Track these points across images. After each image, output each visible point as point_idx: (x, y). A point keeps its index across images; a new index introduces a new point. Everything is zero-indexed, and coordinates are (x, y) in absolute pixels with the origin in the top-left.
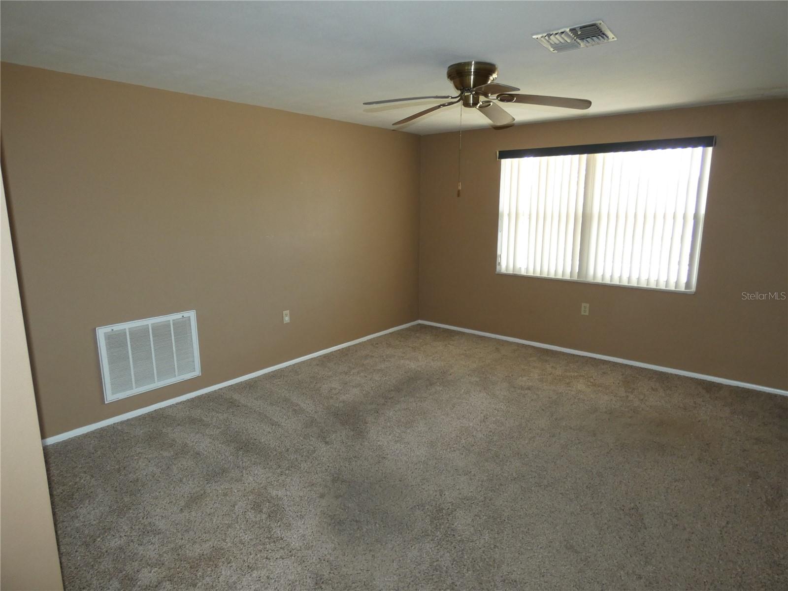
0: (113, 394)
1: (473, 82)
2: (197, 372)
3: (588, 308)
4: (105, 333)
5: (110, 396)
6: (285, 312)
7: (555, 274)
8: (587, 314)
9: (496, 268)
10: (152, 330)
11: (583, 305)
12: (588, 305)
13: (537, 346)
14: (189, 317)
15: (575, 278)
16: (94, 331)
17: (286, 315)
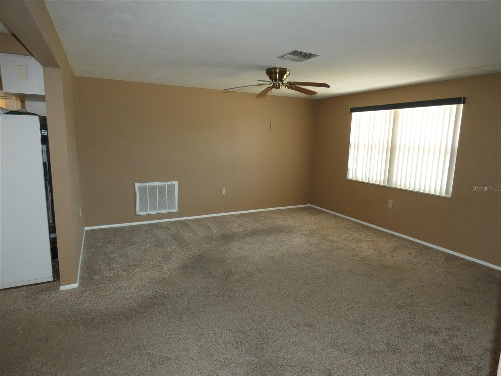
0: (140, 212)
2: (176, 210)
3: (392, 203)
4: (138, 186)
5: (139, 213)
6: (223, 189)
7: (376, 182)
8: (391, 207)
9: (347, 176)
10: (158, 187)
11: (390, 201)
13: (365, 224)
14: (175, 184)
15: (386, 185)
16: (135, 185)
17: (224, 190)
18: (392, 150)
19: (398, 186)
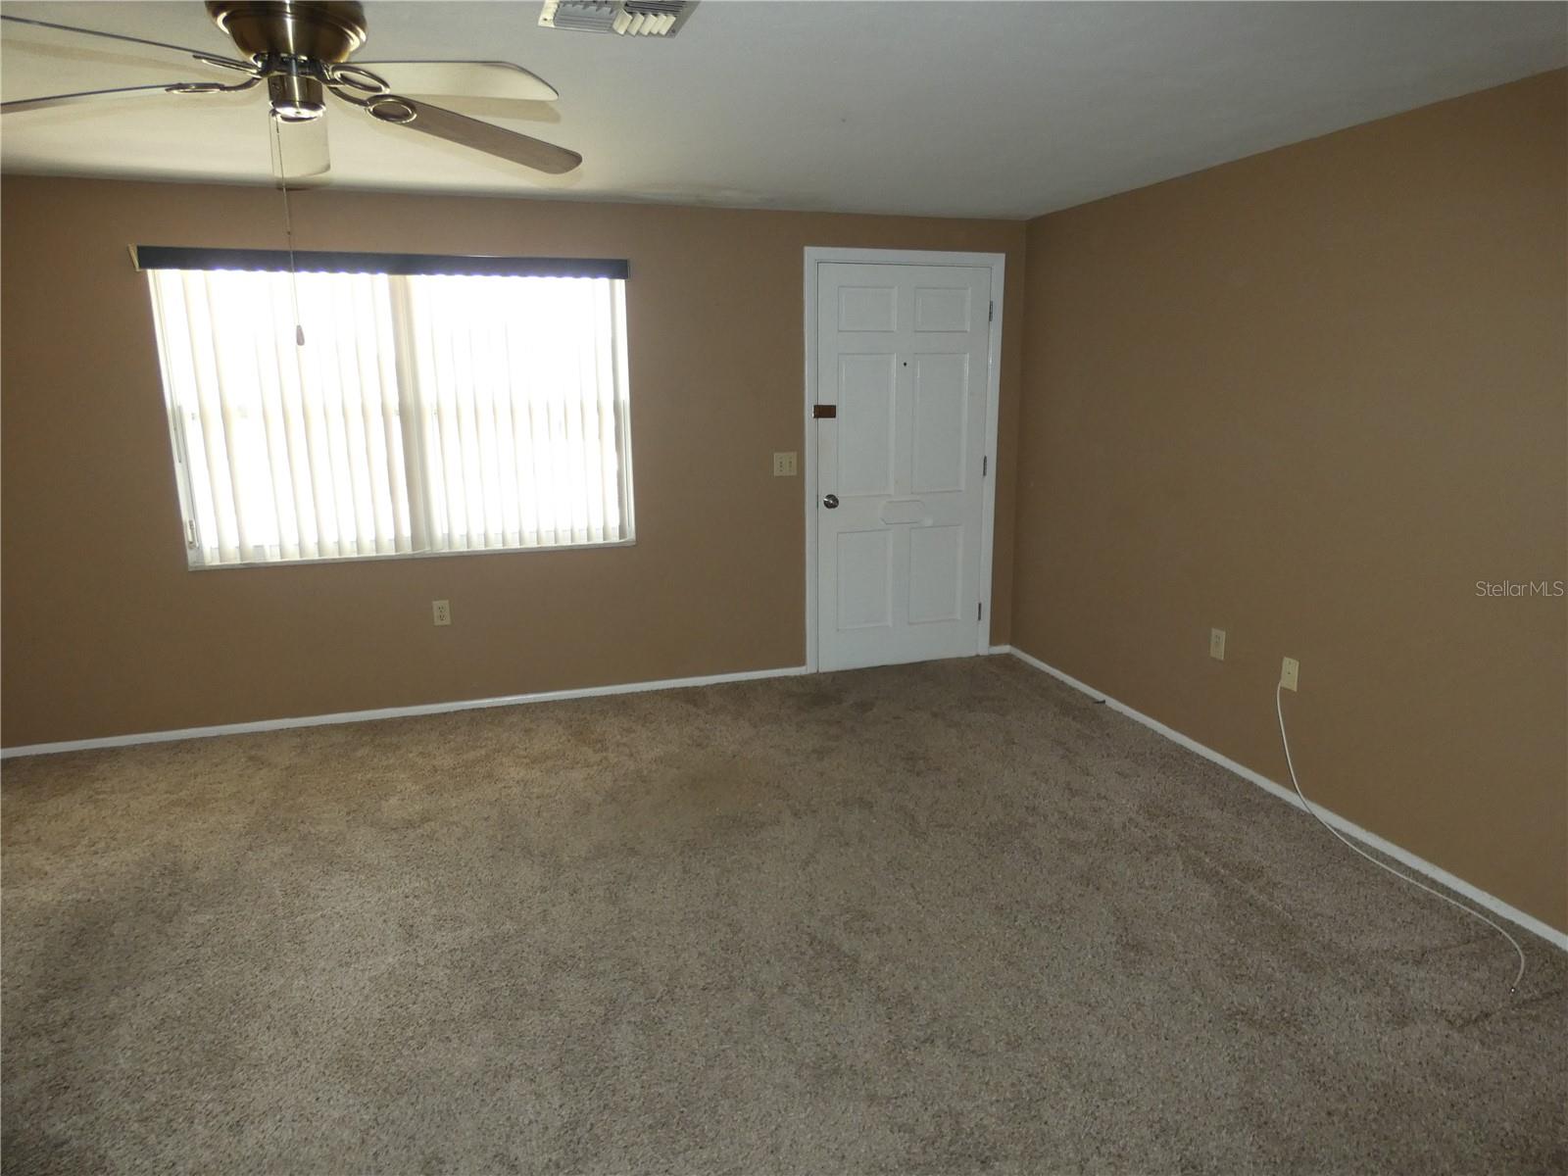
1: (294, 38)
3: (448, 610)
7: (378, 547)
8: (447, 621)
9: (186, 555)
11: (436, 604)
12: (445, 603)
13: (343, 721)
15: (407, 550)
18: (409, 417)
19: (460, 547)
